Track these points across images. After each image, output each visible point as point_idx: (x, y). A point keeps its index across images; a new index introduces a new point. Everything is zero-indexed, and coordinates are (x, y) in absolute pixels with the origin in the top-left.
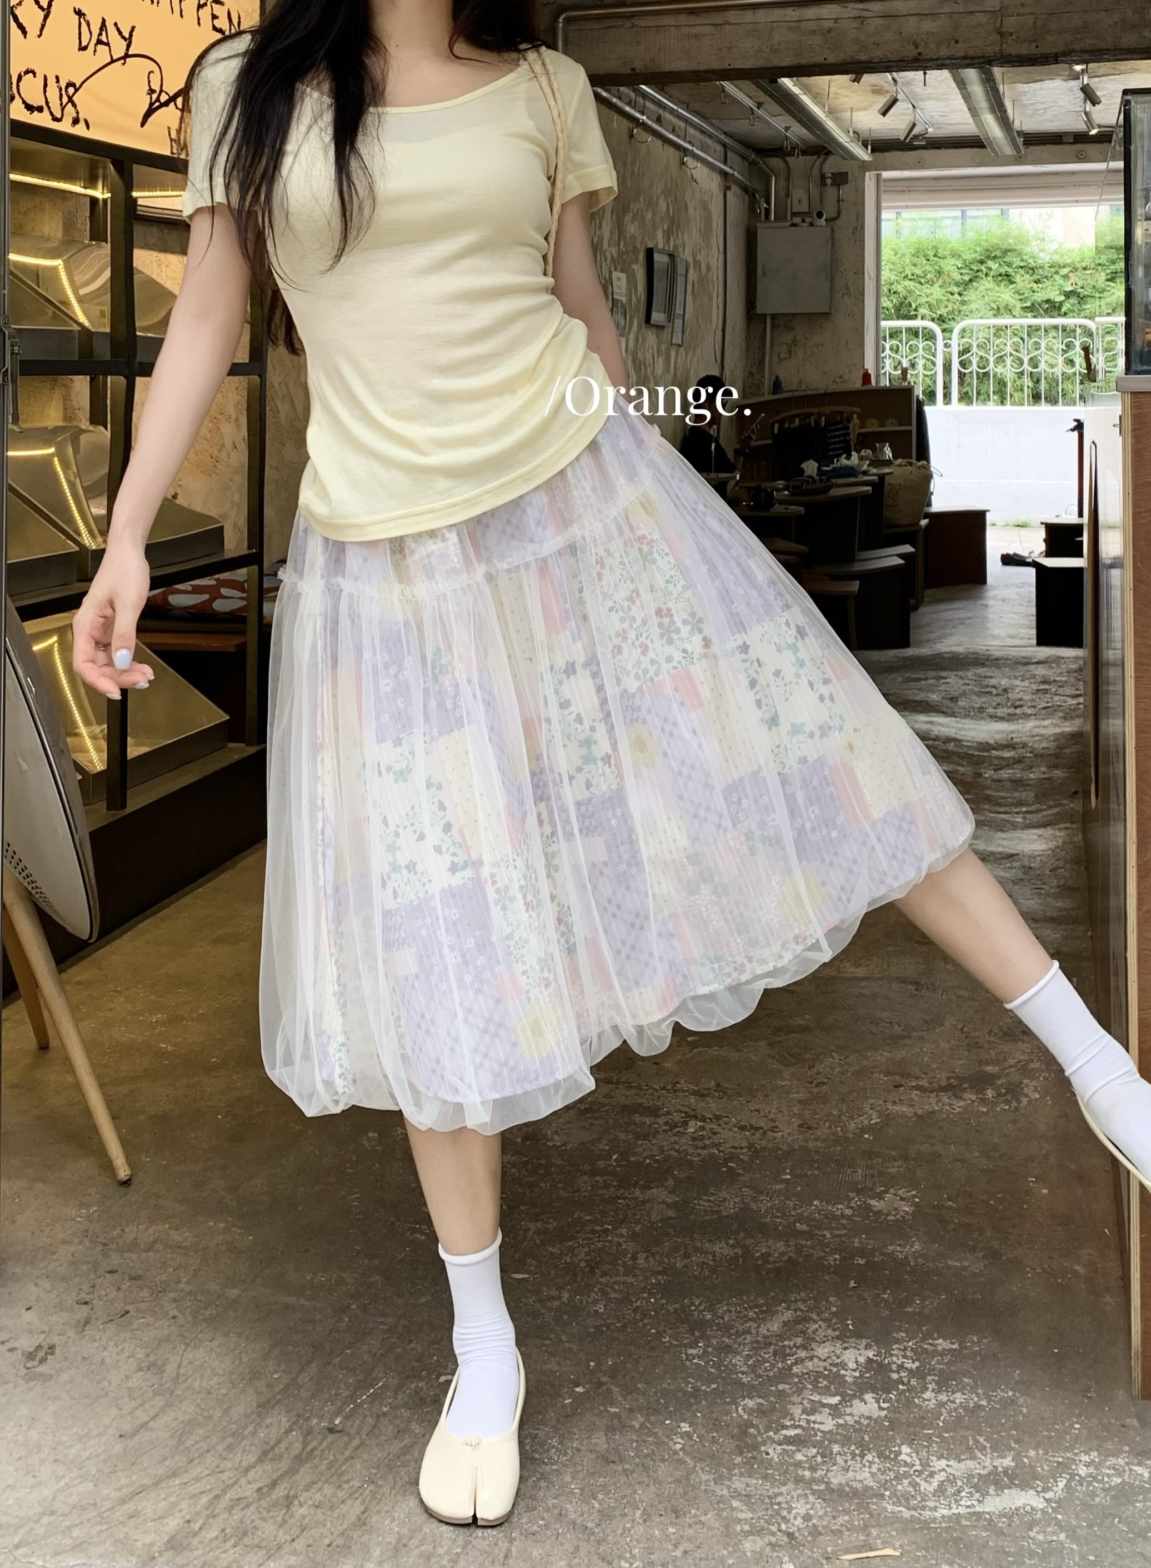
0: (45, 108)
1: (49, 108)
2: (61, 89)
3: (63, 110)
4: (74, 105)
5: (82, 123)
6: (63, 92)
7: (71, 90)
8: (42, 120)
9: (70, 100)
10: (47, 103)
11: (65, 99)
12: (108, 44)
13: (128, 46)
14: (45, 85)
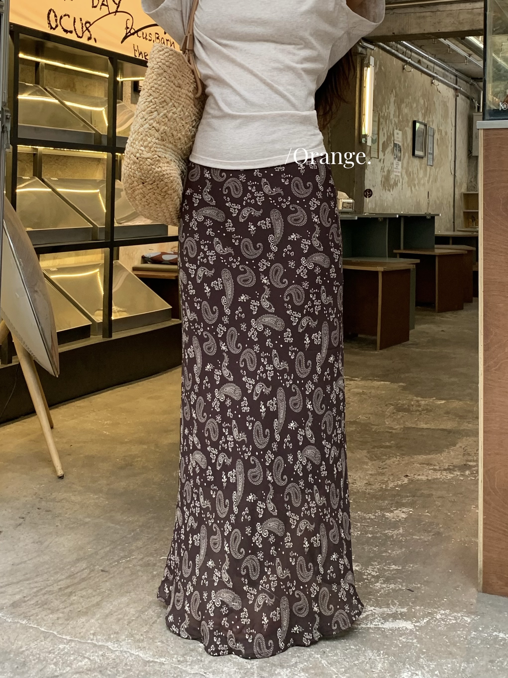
0: (74, 32)
1: (76, 32)
2: (82, 24)
3: (83, 33)
4: (89, 31)
5: (93, 40)
6: (84, 25)
7: (88, 25)
8: (72, 37)
9: (87, 29)
10: (75, 30)
11: (85, 29)
12: (107, 6)
13: (118, 7)
14: (74, 22)
